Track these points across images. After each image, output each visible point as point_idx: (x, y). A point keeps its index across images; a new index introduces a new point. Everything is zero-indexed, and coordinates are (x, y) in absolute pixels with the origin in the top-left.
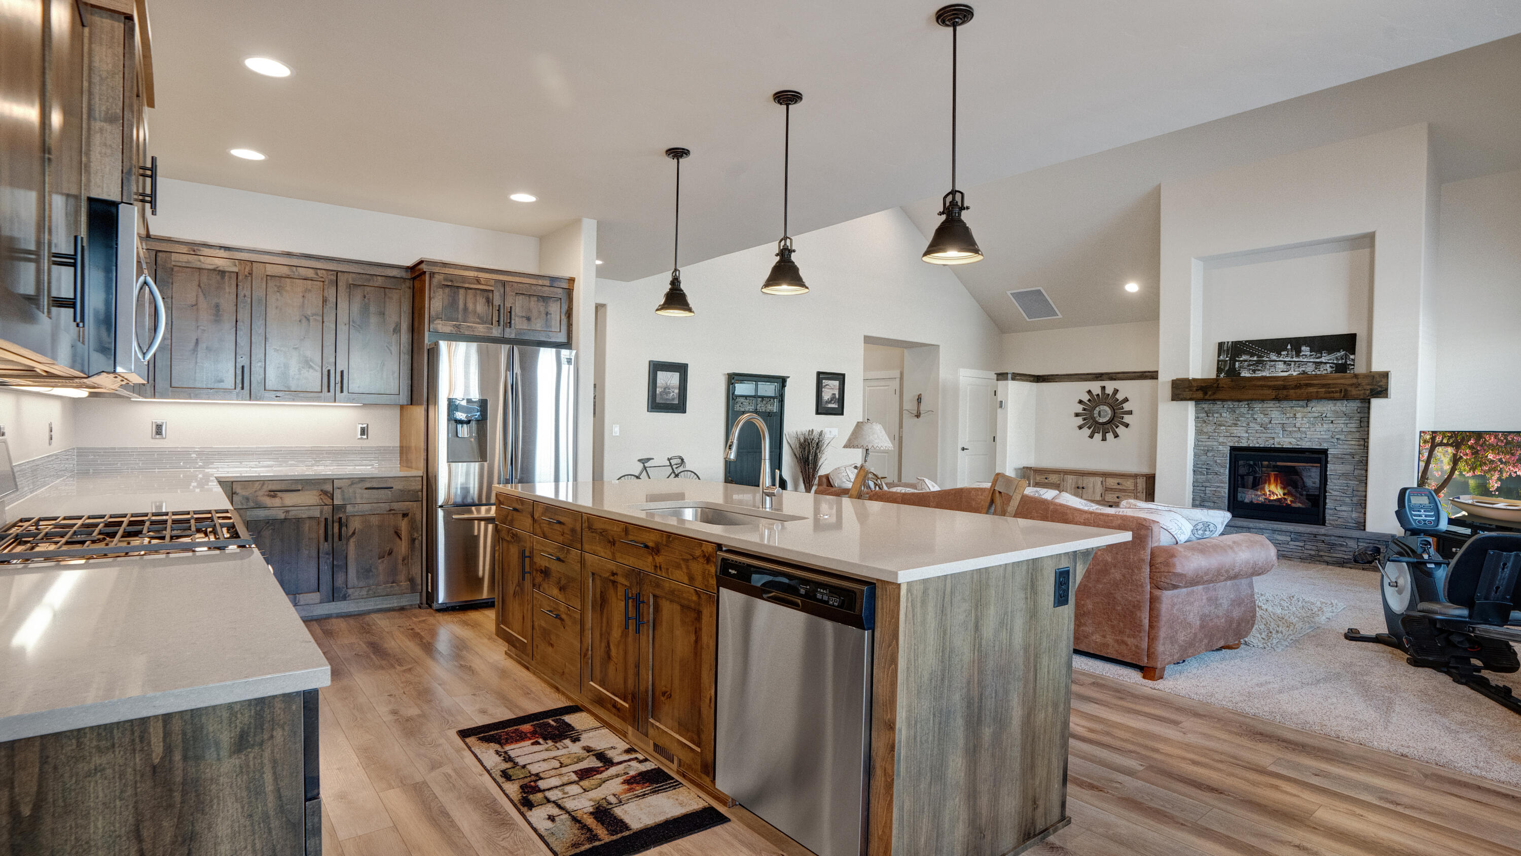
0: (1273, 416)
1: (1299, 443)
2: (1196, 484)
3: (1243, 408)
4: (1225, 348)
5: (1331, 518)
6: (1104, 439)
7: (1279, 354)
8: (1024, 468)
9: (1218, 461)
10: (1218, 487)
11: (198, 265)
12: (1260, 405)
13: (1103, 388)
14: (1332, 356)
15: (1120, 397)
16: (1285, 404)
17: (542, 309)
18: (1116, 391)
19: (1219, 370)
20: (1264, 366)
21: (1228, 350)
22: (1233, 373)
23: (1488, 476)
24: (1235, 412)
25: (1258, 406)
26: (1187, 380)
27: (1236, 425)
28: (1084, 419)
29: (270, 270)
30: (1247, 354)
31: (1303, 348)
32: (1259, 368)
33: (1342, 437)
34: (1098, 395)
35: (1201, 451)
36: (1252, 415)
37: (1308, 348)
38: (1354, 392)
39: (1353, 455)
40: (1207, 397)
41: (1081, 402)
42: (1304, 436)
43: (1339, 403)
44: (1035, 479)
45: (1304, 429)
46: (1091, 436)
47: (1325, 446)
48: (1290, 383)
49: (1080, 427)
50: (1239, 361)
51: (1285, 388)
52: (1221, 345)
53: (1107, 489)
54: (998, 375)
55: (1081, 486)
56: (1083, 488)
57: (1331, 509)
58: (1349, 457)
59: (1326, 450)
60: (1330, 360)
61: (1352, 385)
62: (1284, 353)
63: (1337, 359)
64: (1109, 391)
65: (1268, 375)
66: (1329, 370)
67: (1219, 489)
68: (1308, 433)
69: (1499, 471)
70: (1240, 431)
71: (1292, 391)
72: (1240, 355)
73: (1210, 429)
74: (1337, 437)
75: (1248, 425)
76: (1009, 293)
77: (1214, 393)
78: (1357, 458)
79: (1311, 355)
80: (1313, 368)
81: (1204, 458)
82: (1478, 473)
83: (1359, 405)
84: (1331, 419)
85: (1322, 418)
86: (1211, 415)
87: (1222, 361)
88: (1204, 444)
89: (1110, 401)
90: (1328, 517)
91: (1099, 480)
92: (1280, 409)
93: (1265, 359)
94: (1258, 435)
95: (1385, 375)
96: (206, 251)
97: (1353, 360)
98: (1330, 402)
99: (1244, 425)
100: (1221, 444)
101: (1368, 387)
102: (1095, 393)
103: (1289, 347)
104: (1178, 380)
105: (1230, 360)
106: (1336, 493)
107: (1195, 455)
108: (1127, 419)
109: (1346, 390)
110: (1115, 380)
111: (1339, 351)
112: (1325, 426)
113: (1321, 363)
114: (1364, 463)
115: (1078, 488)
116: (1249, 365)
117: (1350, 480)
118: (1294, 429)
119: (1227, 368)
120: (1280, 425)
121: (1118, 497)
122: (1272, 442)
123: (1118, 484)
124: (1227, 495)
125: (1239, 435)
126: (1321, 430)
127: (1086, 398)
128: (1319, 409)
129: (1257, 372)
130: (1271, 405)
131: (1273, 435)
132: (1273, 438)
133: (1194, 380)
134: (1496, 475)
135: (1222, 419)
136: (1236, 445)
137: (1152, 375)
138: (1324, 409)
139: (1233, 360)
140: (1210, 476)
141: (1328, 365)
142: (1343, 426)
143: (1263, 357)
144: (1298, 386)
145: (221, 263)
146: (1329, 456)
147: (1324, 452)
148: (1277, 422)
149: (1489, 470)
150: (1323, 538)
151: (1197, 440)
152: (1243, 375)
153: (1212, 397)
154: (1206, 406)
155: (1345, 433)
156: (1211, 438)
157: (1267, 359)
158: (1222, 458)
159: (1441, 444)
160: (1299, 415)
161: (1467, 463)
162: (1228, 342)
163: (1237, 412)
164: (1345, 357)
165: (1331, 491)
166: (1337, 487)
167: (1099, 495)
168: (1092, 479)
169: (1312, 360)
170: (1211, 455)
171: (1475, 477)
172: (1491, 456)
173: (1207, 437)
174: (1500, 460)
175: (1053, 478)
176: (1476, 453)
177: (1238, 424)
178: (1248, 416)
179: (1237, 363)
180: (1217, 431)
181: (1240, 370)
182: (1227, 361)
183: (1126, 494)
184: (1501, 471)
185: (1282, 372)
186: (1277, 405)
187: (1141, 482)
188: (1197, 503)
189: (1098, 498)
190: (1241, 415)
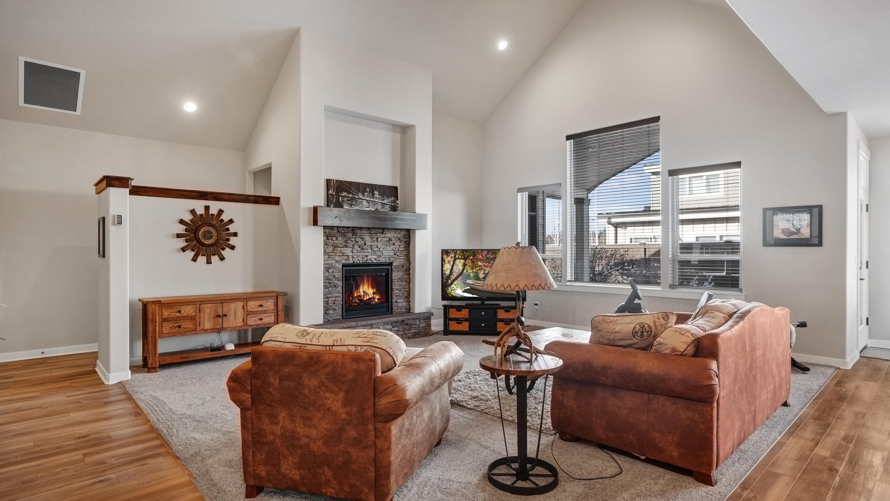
0: (366, 240)
1: (379, 259)
4: (331, 184)
6: (209, 262)
9: (336, 276)
10: (336, 297)
12: (359, 232)
13: (207, 208)
14: (389, 200)
15: (225, 218)
16: (373, 231)
18: (221, 212)
19: (329, 202)
20: (356, 202)
21: (333, 186)
22: (338, 205)
23: (479, 272)
24: (346, 236)
27: (346, 246)
28: (186, 241)
31: (375, 192)
32: (354, 203)
33: (398, 254)
34: (201, 215)
35: (328, 269)
36: (355, 238)
37: (378, 193)
39: (403, 266)
40: (342, 224)
41: (181, 222)
42: (382, 254)
44: (161, 314)
45: (382, 249)
46: (194, 259)
47: (391, 260)
49: (181, 250)
50: (341, 196)
52: (328, 181)
53: (248, 313)
55: (221, 314)
56: (224, 316)
57: (395, 302)
58: (401, 267)
60: (388, 202)
62: (366, 194)
63: (391, 202)
64: (214, 211)
66: (388, 209)
67: (337, 299)
68: (383, 252)
70: (349, 251)
71: (389, 223)
72: (342, 192)
73: (330, 249)
75: (353, 246)
77: (347, 221)
78: (405, 268)
79: (379, 198)
80: (381, 207)
81: (327, 273)
82: (474, 270)
83: (406, 233)
84: (394, 242)
85: (390, 240)
86: (330, 238)
87: (330, 193)
88: (328, 262)
89: (215, 222)
90: (395, 308)
91: (240, 304)
92: (370, 234)
94: (358, 254)
97: (398, 204)
98: (393, 231)
99: (351, 246)
100: (337, 262)
102: (198, 213)
103: (368, 190)
105: (336, 194)
107: (324, 272)
108: (232, 241)
110: (221, 200)
111: (392, 197)
112: (391, 247)
113: (384, 204)
114: (407, 270)
115: (219, 316)
116: (348, 200)
117: (402, 282)
118: (378, 249)
119: (334, 201)
120: (370, 246)
121: (260, 319)
122: (366, 258)
123: (261, 306)
124: (341, 302)
125: (348, 254)
126: (390, 249)
127: (188, 218)
129: (353, 206)
130: (365, 232)
131: (367, 254)
132: (367, 256)
134: (482, 272)
135: (337, 242)
136: (347, 262)
137: (271, 201)
138: (390, 236)
139: (338, 195)
140: (331, 289)
141: (388, 206)
142: (398, 246)
143: (355, 195)
146: (393, 267)
147: (391, 264)
148: (369, 244)
149: (479, 269)
151: (325, 259)
152: (345, 207)
155: (400, 251)
156: (330, 257)
157: (357, 197)
158: (338, 273)
159: (458, 258)
160: (379, 239)
161: (470, 267)
162: (334, 180)
163: (347, 236)
164: (394, 202)
165: (395, 290)
166: (397, 287)
167: (241, 320)
168: (233, 305)
169: (380, 201)
170: (331, 272)
171: (473, 272)
172: (480, 264)
173: (328, 257)
174: (484, 265)
175: (188, 311)
176: (473, 262)
177: (347, 246)
178: (353, 239)
179: (340, 198)
180: (334, 251)
181: (342, 203)
182: (334, 195)
183: (267, 314)
184: (484, 270)
185: (366, 207)
186: (368, 231)
187: (282, 302)
188: (324, 312)
189: (240, 323)
190: (349, 238)
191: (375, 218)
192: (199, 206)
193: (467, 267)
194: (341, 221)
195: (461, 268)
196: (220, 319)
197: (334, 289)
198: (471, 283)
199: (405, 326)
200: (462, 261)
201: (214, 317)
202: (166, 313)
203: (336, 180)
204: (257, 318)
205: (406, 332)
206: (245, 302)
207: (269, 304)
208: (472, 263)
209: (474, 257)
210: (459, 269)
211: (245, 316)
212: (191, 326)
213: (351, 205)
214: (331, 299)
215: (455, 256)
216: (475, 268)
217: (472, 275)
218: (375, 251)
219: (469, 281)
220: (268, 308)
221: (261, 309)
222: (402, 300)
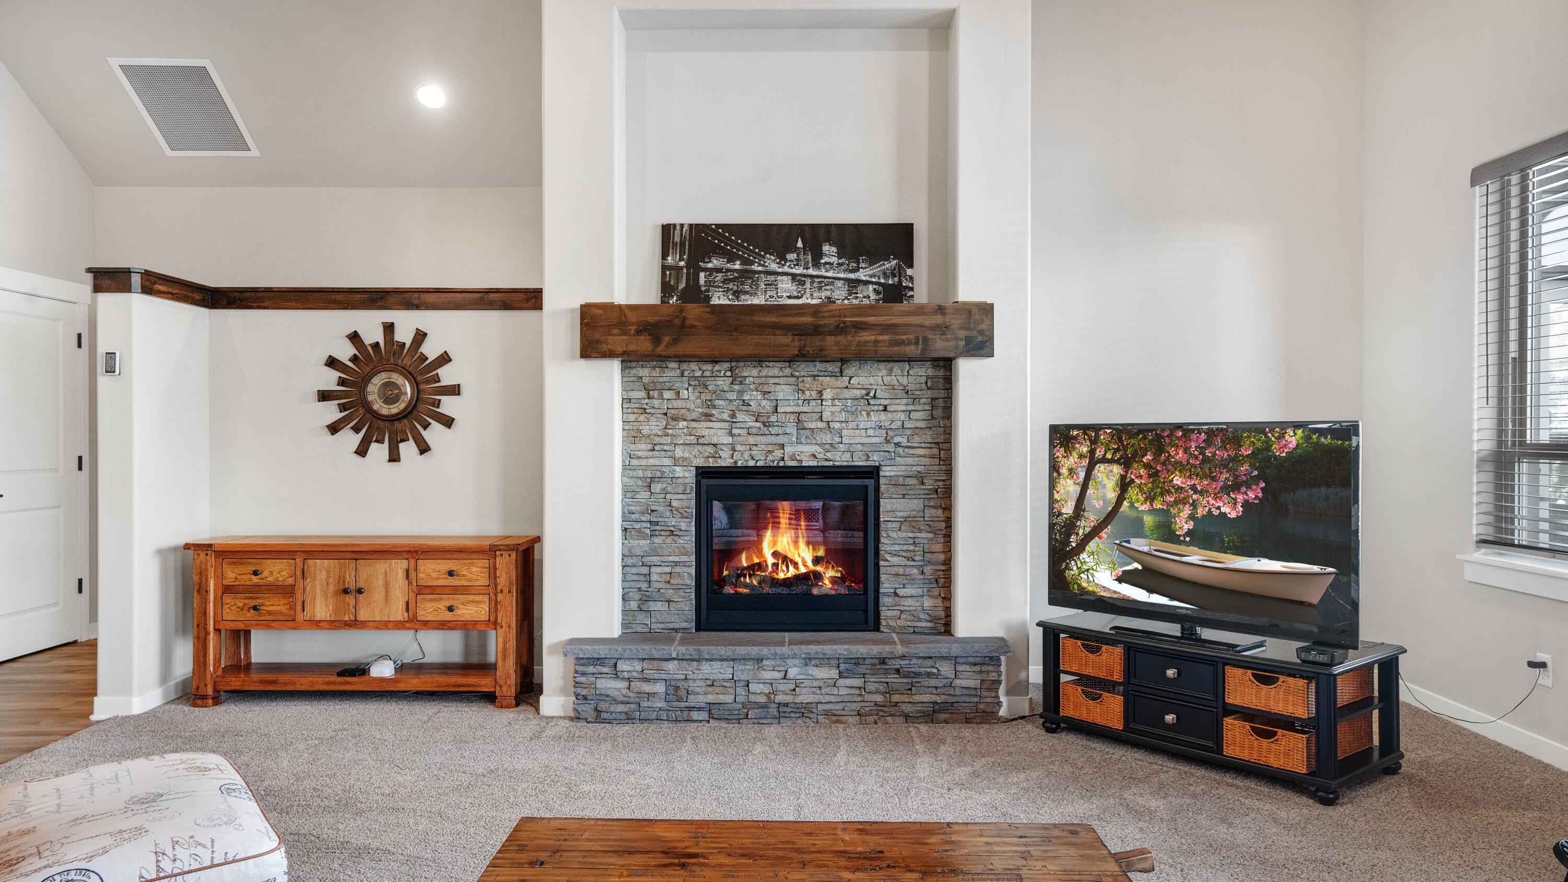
0: (780, 396)
1: (829, 455)
2: (630, 561)
3: (722, 377)
4: (677, 239)
5: (890, 613)
6: (394, 457)
8: (187, 547)
9: (675, 504)
10: (676, 564)
12: (755, 372)
13: (389, 328)
14: (877, 269)
15: (431, 350)
16: (803, 369)
18: (420, 336)
19: (666, 289)
21: (682, 244)
22: (694, 294)
23: (1174, 511)
24: (706, 387)
25: (750, 373)
26: (611, 308)
27: (708, 417)
28: (343, 408)
30: (721, 255)
31: (826, 248)
32: (747, 288)
33: (903, 441)
34: (375, 345)
35: (638, 482)
36: (741, 392)
37: (834, 249)
39: (926, 478)
40: (661, 350)
41: (332, 363)
42: (838, 440)
44: (221, 576)
45: (837, 426)
46: (362, 451)
47: (875, 459)
48: (827, 321)
50: (706, 270)
51: (817, 330)
52: (667, 230)
53: (422, 590)
54: (96, 277)
55: (352, 586)
56: (360, 591)
57: (889, 595)
58: (913, 481)
59: (877, 469)
60: (871, 276)
61: (935, 328)
62: (792, 256)
63: (886, 276)
64: (404, 335)
65: (763, 303)
67: (677, 569)
68: (844, 433)
69: (1191, 505)
70: (717, 433)
71: (830, 340)
72: (705, 255)
73: (654, 426)
74: (897, 439)
75: (733, 416)
76: (115, 63)
77: (676, 341)
78: (929, 484)
79: (840, 265)
81: (644, 496)
82: (1158, 505)
83: (930, 372)
84: (884, 402)
85: (868, 397)
86: (655, 394)
87: (670, 268)
88: (644, 462)
89: (407, 361)
90: (885, 613)
91: (399, 566)
92: (793, 380)
93: (755, 267)
94: (751, 440)
95: (987, 310)
97: (911, 278)
98: (882, 365)
99: (725, 416)
100: (676, 462)
101: (962, 334)
102: (367, 340)
103: (800, 244)
104: (591, 307)
105: (687, 267)
106: (895, 560)
107: (628, 492)
108: (448, 406)
109: (926, 340)
110: (417, 307)
111: (888, 259)
112: (874, 417)
113: (858, 282)
114: (945, 494)
115: (346, 591)
116: (725, 281)
117: (920, 531)
118: (821, 425)
119: (682, 285)
120: (793, 417)
121: (447, 608)
122: (778, 453)
123: (451, 573)
124: (693, 583)
125: (715, 440)
126: (868, 425)
127: (345, 352)
128: (863, 380)
129: (743, 297)
130: (776, 372)
131: (781, 439)
132: (782, 446)
133: (620, 308)
134: (1187, 511)
135: (678, 404)
136: (711, 463)
137: (527, 299)
138: (872, 380)
139: (694, 267)
140: (657, 540)
141: (871, 287)
142: (902, 416)
143: (752, 263)
144: (841, 329)
146: (882, 481)
147: (873, 472)
148: (789, 409)
149: (1176, 503)
150: (896, 664)
151: (628, 455)
152: (715, 301)
153: (672, 351)
154: (645, 372)
155: (908, 432)
156: (657, 448)
157: (760, 268)
158: (680, 496)
159: (1103, 460)
160: (827, 394)
161: (1141, 490)
162: (682, 226)
163: (710, 388)
164: (898, 272)
165: (888, 557)
166: (897, 548)
167: (401, 605)
168: (381, 567)
169: (842, 275)
170: (658, 490)
171: (1152, 511)
172: (1178, 481)
173: (650, 447)
174: (1193, 487)
175: (276, 571)
176: (1154, 475)
177: (712, 415)
178: (732, 396)
179: (702, 275)
180: (670, 431)
181: (708, 291)
182: (681, 268)
183: (471, 598)
184: (1194, 505)
185: (789, 297)
186: (788, 371)
187: (507, 567)
188: (634, 605)
189: (399, 614)
190: (720, 393)
191: (775, 327)
192: (369, 324)
193: (1132, 492)
194: (657, 341)
195: (1112, 495)
196: (350, 599)
197: (669, 540)
198: (1146, 549)
199: (893, 679)
200: (1117, 469)
201: (336, 593)
202: (231, 575)
203: (691, 226)
204: (443, 605)
205: (896, 698)
206: (412, 561)
207: (474, 569)
208: (1150, 476)
209: (1157, 455)
210: (1104, 498)
211: (412, 595)
212: (284, 609)
213: (737, 294)
214: (659, 570)
215: (1092, 452)
216: (1162, 494)
217: (1149, 520)
218: (812, 430)
219: (1139, 544)
220: (470, 580)
221: (453, 581)
222: (920, 591)
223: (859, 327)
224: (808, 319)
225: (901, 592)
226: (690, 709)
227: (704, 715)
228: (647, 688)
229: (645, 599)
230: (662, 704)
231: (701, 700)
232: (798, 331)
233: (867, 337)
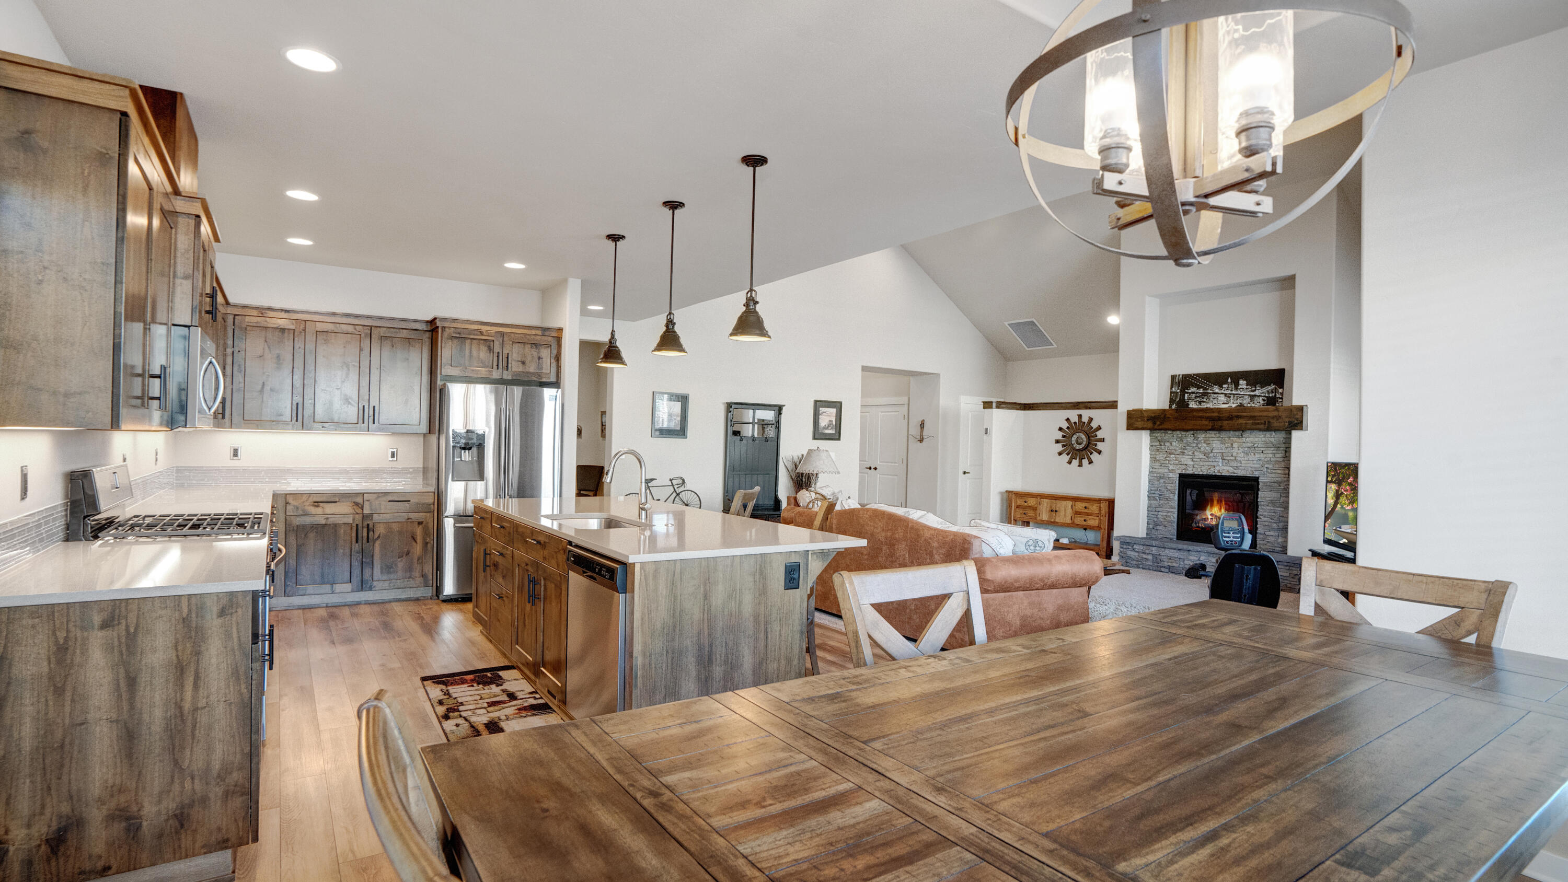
0: (1214, 445)
1: (1235, 471)
2: (1150, 509)
3: (1189, 437)
4: (1177, 381)
5: (1261, 542)
6: (1080, 465)
7: (1221, 386)
8: (1007, 491)
9: (1169, 487)
10: (1169, 512)
11: (265, 324)
12: (1203, 435)
13: (1080, 416)
14: (1265, 390)
15: (1094, 425)
16: (1224, 435)
17: (535, 354)
18: (1091, 420)
19: (1172, 401)
20: (1208, 398)
21: (1179, 382)
22: (1183, 404)
24: (1182, 441)
25: (1202, 436)
26: (1141, 411)
27: (1183, 453)
28: (1064, 446)
29: (320, 327)
30: (1193, 386)
31: (1241, 382)
32: (1205, 400)
33: (1271, 466)
34: (1075, 423)
35: (1156, 478)
36: (1197, 444)
37: (1245, 382)
38: (1275, 424)
39: (1279, 483)
40: (1156, 427)
41: (1061, 429)
42: (1239, 464)
43: (1268, 434)
44: (1016, 501)
45: (1239, 459)
46: (1070, 462)
47: (1256, 474)
48: (1224, 415)
49: (1060, 454)
50: (1188, 393)
51: (1220, 419)
52: (1173, 377)
53: (1077, 513)
54: (985, 403)
56: (1056, 511)
57: (1260, 534)
58: (1276, 485)
59: (1258, 478)
60: (1262, 393)
61: (1273, 417)
62: (1225, 386)
63: (1268, 392)
64: (1085, 419)
65: (1210, 407)
66: (1262, 402)
67: (1170, 514)
68: (1243, 462)
70: (1186, 460)
71: (1225, 423)
72: (1188, 387)
73: (1161, 456)
74: (1266, 466)
75: (1194, 453)
76: (1008, 322)
77: (1162, 423)
78: (1281, 486)
79: (1247, 389)
80: (1248, 401)
81: (1156, 484)
82: (1355, 506)
83: (1283, 436)
84: (1262, 449)
85: (1253, 448)
86: (1162, 444)
87: (1173, 393)
88: (1157, 471)
89: (1086, 429)
90: (1258, 541)
91: (1070, 503)
92: (1219, 439)
93: (1209, 391)
94: (1201, 463)
95: (1301, 409)
96: (271, 314)
97: (1282, 394)
98: (1258, 433)
99: (1190, 453)
100: (1171, 471)
101: (1287, 420)
102: (1073, 421)
103: (1229, 380)
104: (1133, 410)
105: (1181, 392)
106: (1265, 519)
107: (1150, 482)
108: (1100, 446)
109: (1269, 422)
110: (1090, 408)
111: (1270, 385)
112: (1257, 455)
113: (1255, 396)
114: (1286, 491)
115: (1052, 511)
116: (1196, 397)
117: (1275, 505)
118: (1232, 458)
119: (1178, 400)
120: (1220, 454)
121: (1085, 521)
122: (1213, 469)
123: (1085, 508)
124: (1176, 520)
125: (1186, 463)
126: (1254, 459)
127: (1065, 425)
128: (1252, 439)
129: (1203, 404)
130: (1213, 435)
131: (1214, 464)
132: (1214, 466)
133: (1147, 411)
135: (1171, 448)
136: (1184, 472)
137: (1113, 405)
138: (1257, 439)
139: (1183, 392)
140: (1162, 502)
141: (1261, 398)
142: (1271, 455)
143: (1207, 389)
144: (1231, 418)
145: (282, 323)
146: (1260, 483)
147: (1256, 479)
148: (1218, 451)
151: (1152, 467)
152: (1191, 406)
153: (1161, 427)
154: (1158, 435)
155: (1271, 462)
156: (1162, 465)
157: (1211, 392)
158: (1172, 485)
160: (1235, 445)
162: (1180, 375)
163: (1185, 441)
164: (1275, 391)
165: (1262, 517)
166: (1267, 513)
167: (1070, 518)
168: (1064, 503)
169: (1248, 393)
170: (1162, 482)
171: (1353, 509)
173: (1160, 464)
175: (1032, 502)
177: (1185, 453)
178: (1193, 445)
179: (1186, 395)
180: (1168, 459)
181: (1188, 402)
182: (1178, 393)
183: (1093, 517)
185: (1223, 404)
186: (1218, 435)
187: (1104, 506)
188: (1151, 526)
189: (1069, 521)
190: (1188, 444)
191: (1201, 417)
192: (1073, 415)
194: (1154, 423)
196: (1054, 513)
197: (1167, 502)
201: (1049, 510)
202: (1020, 502)
203: (1183, 375)
204: (1083, 519)
206: (1073, 502)
207: (1094, 507)
209: (1354, 477)
211: (1073, 515)
212: (1033, 514)
213: (1200, 403)
214: (1162, 514)
217: (1350, 514)
218: (1228, 460)
220: (1093, 511)
221: (1086, 511)
222: (1277, 534)
223: (1238, 417)
224: (1216, 414)
225: (1267, 533)
226: (1161, 567)
227: (1167, 570)
228: (1144, 556)
229: (1156, 525)
230: (1151, 564)
231: (1166, 564)
232: (1212, 419)
233: (1241, 421)
